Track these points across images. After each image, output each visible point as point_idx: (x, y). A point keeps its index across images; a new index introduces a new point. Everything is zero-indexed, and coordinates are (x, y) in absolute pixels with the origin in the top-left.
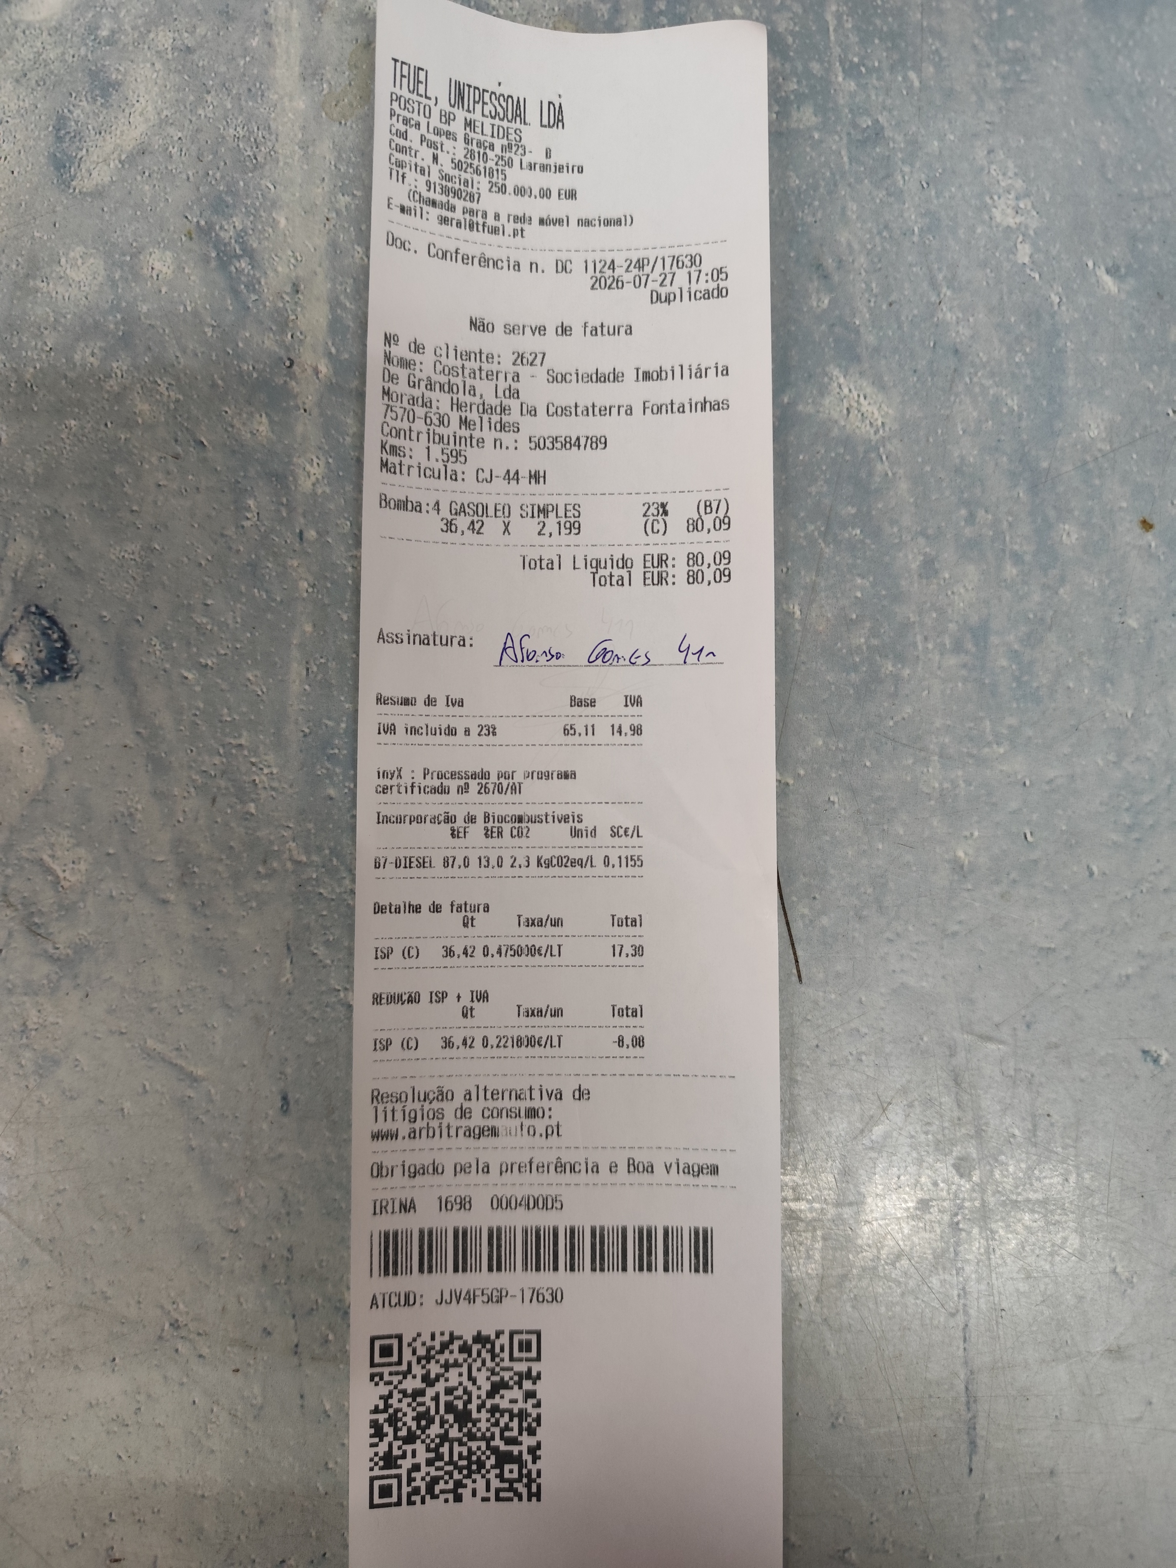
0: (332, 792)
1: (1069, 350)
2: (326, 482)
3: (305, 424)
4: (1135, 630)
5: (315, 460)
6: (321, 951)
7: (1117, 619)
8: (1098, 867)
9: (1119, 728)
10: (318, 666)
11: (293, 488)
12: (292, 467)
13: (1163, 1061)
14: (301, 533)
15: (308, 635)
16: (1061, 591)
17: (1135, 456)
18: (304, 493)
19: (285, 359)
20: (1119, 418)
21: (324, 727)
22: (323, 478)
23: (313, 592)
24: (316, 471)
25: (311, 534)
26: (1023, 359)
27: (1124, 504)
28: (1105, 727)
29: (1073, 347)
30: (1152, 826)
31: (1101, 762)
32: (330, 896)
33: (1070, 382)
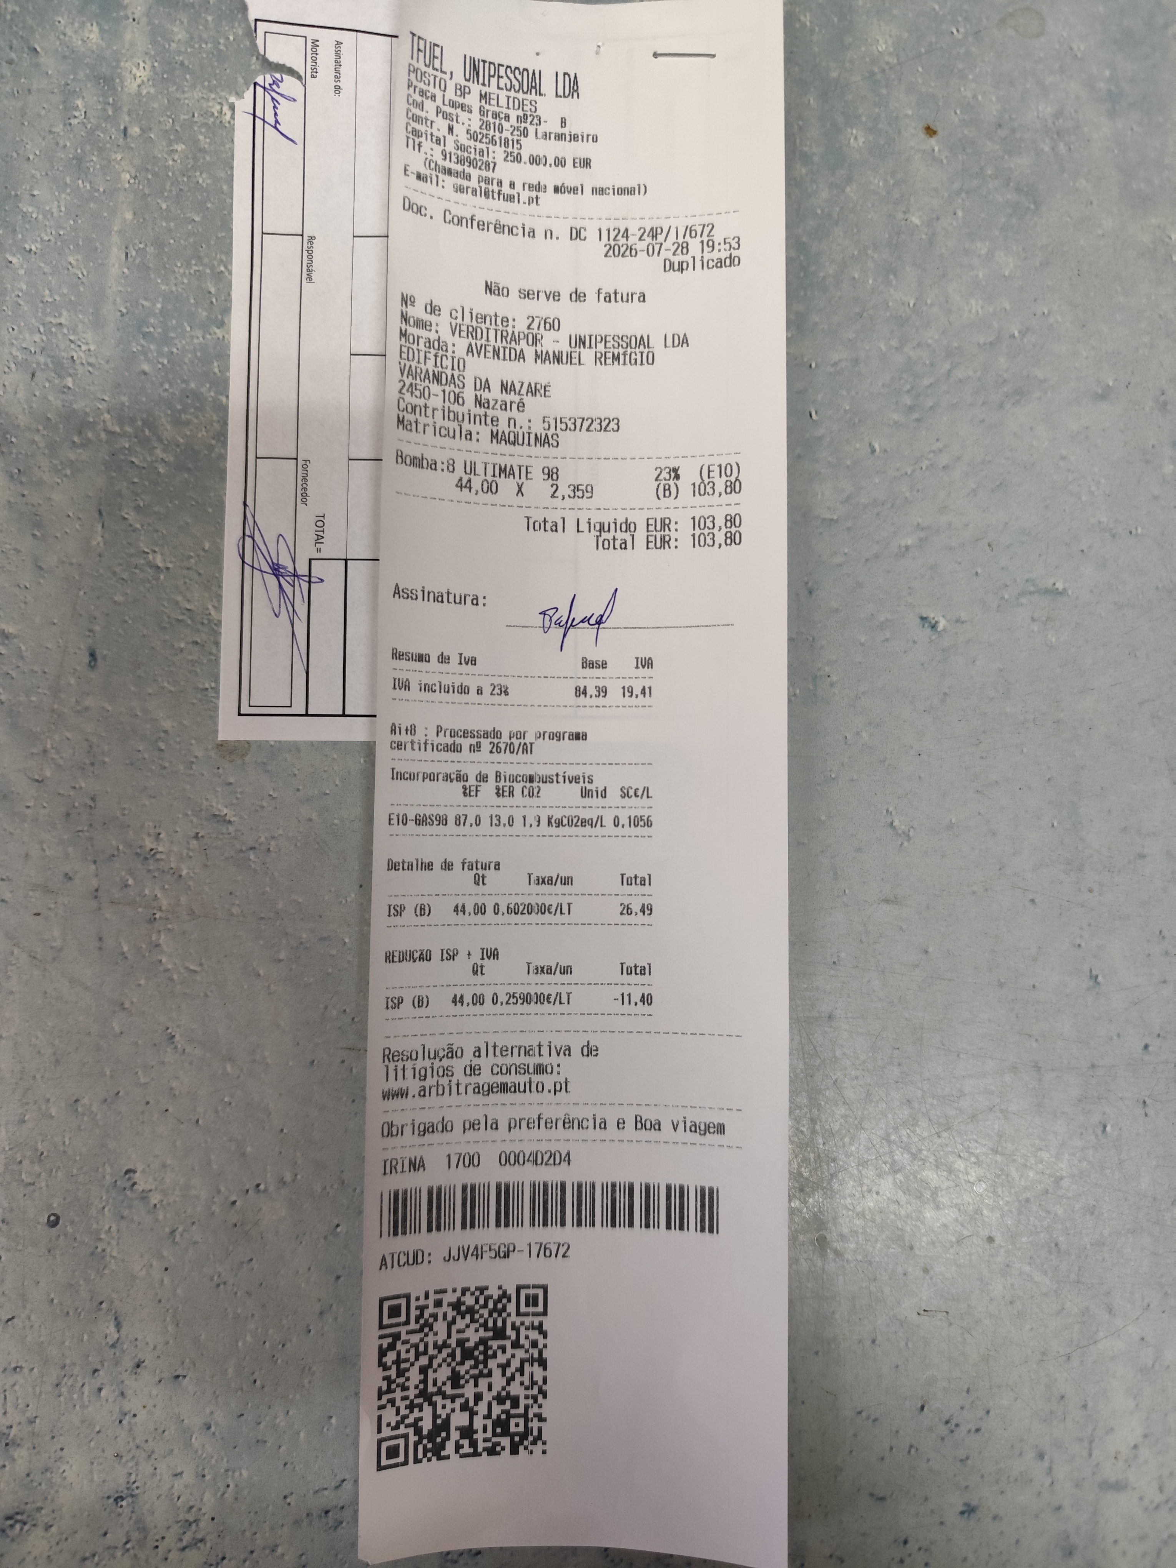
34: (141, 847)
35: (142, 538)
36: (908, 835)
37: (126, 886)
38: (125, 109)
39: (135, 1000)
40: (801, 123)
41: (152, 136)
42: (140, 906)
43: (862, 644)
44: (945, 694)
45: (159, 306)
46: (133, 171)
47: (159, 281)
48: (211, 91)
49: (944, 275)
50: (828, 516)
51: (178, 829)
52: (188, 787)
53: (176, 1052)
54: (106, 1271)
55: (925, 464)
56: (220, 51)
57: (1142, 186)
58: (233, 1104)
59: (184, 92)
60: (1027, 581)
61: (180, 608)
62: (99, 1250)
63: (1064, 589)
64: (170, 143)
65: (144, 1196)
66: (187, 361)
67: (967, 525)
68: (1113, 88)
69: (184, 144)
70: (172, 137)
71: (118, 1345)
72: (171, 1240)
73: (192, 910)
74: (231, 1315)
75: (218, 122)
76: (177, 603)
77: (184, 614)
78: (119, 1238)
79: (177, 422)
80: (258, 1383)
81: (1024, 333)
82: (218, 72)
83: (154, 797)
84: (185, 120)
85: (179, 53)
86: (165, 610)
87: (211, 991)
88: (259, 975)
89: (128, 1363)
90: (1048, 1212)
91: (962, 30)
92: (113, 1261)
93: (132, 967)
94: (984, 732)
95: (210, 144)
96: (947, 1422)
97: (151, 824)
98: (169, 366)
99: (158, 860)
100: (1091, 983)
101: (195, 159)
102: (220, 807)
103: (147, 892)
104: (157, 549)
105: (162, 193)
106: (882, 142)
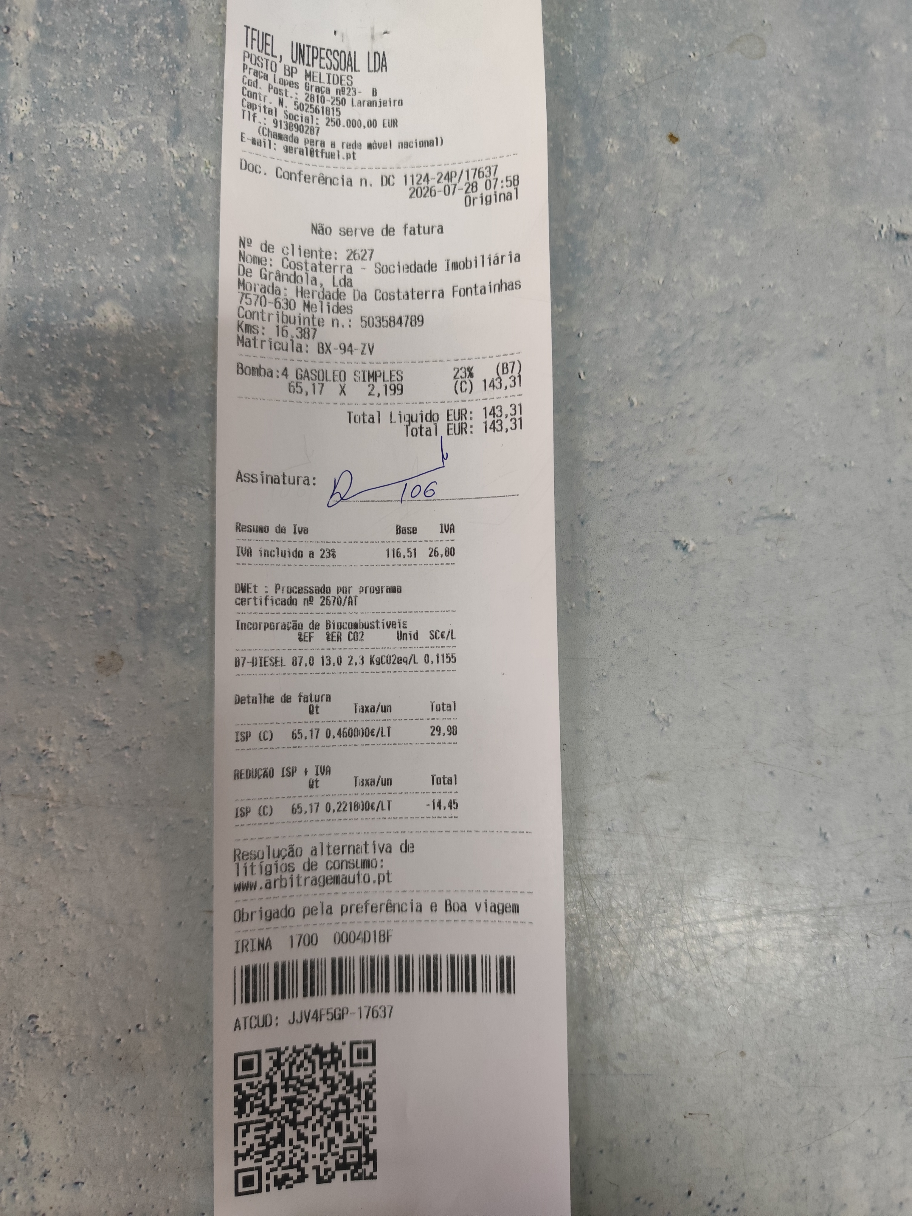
0: (31, 351)
1: (612, 9)
2: (31, 116)
3: (17, 74)
4: (664, 217)
5: (24, 101)
6: (22, 474)
7: (650, 209)
8: (637, 399)
9: (652, 292)
10: (22, 255)
11: (6, 122)
12: (6, 106)
13: (690, 548)
14: (11, 154)
15: (14, 231)
16: (607, 188)
17: (664, 87)
18: (15, 125)
19: (3, 25)
20: (652, 59)
21: (26, 301)
22: (30, 113)
23: (20, 198)
24: (25, 109)
25: (19, 155)
26: (577, 16)
27: (656, 123)
28: (642, 291)
29: (616, 7)
30: (679, 367)
31: (638, 318)
32: (29, 432)
33: (614, 34)
34: (35, 749)
35: (31, 492)
36: (668, 722)
37: (24, 781)
38: (11, 138)
39: (33, 875)
40: (566, 134)
41: (33, 159)
42: (35, 798)
43: (626, 565)
44: (696, 603)
45: (41, 300)
46: (18, 190)
47: (41, 279)
48: (81, 121)
49: (687, 257)
50: (596, 460)
51: (65, 733)
52: (73, 698)
53: (68, 918)
54: (16, 1099)
55: (675, 414)
56: (87, 87)
57: (849, 179)
58: (116, 959)
59: (59, 123)
60: (761, 508)
61: (63, 550)
62: (10, 1081)
63: (792, 514)
64: (48, 165)
65: (45, 1037)
66: (65, 345)
67: (710, 463)
68: (823, 98)
69: (59, 165)
70: (50, 160)
71: (28, 1158)
72: (68, 1073)
73: (78, 800)
74: (119, 1133)
75: (87, 146)
76: (60, 545)
77: (66, 554)
78: (25, 1072)
79: (58, 396)
80: (143, 1187)
81: (754, 303)
82: (86, 105)
83: (45, 707)
84: (60, 145)
85: (55, 90)
86: (52, 552)
87: (96, 867)
88: (134, 853)
89: (36, 1172)
90: (790, 1030)
91: (697, 54)
92: (21, 1090)
93: (31, 848)
94: (728, 634)
95: (81, 165)
96: (710, 1204)
97: (43, 729)
98: (50, 349)
99: (50, 759)
100: (821, 839)
101: (68, 177)
102: (99, 713)
103: (41, 785)
104: (43, 501)
105: (42, 206)
106: (634, 148)
